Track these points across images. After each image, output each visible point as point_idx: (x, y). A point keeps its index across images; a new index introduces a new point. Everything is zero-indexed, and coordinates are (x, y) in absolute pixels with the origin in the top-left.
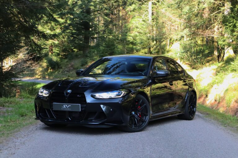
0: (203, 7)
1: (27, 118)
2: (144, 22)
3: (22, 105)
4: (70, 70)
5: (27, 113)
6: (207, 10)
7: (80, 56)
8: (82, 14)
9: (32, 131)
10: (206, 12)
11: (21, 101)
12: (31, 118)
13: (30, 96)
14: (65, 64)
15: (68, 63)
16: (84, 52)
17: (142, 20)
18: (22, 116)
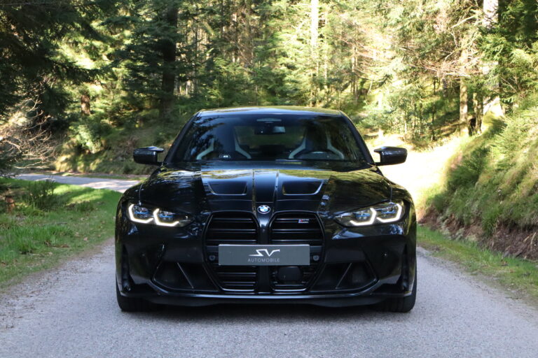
0: (435, 9)
1: (34, 256)
2: (300, 43)
3: (22, 229)
4: (129, 153)
5: (35, 247)
6: (444, 14)
7: (152, 121)
8: (158, 22)
9: (49, 284)
10: (441, 20)
11: (19, 222)
12: (43, 257)
13: (40, 212)
14: (119, 139)
15: (124, 137)
16: (161, 112)
17: (297, 37)
18: (24, 253)
